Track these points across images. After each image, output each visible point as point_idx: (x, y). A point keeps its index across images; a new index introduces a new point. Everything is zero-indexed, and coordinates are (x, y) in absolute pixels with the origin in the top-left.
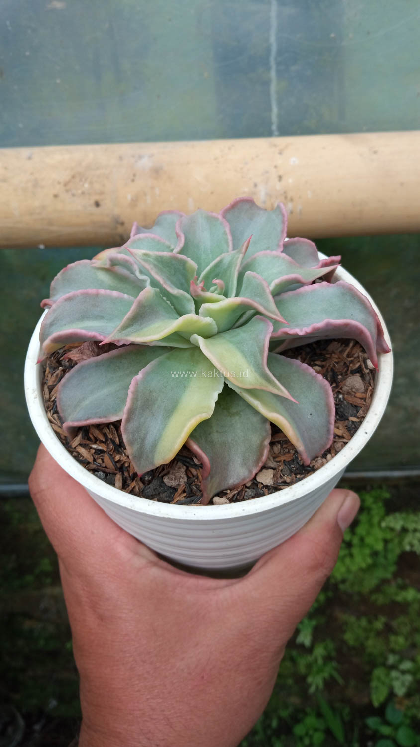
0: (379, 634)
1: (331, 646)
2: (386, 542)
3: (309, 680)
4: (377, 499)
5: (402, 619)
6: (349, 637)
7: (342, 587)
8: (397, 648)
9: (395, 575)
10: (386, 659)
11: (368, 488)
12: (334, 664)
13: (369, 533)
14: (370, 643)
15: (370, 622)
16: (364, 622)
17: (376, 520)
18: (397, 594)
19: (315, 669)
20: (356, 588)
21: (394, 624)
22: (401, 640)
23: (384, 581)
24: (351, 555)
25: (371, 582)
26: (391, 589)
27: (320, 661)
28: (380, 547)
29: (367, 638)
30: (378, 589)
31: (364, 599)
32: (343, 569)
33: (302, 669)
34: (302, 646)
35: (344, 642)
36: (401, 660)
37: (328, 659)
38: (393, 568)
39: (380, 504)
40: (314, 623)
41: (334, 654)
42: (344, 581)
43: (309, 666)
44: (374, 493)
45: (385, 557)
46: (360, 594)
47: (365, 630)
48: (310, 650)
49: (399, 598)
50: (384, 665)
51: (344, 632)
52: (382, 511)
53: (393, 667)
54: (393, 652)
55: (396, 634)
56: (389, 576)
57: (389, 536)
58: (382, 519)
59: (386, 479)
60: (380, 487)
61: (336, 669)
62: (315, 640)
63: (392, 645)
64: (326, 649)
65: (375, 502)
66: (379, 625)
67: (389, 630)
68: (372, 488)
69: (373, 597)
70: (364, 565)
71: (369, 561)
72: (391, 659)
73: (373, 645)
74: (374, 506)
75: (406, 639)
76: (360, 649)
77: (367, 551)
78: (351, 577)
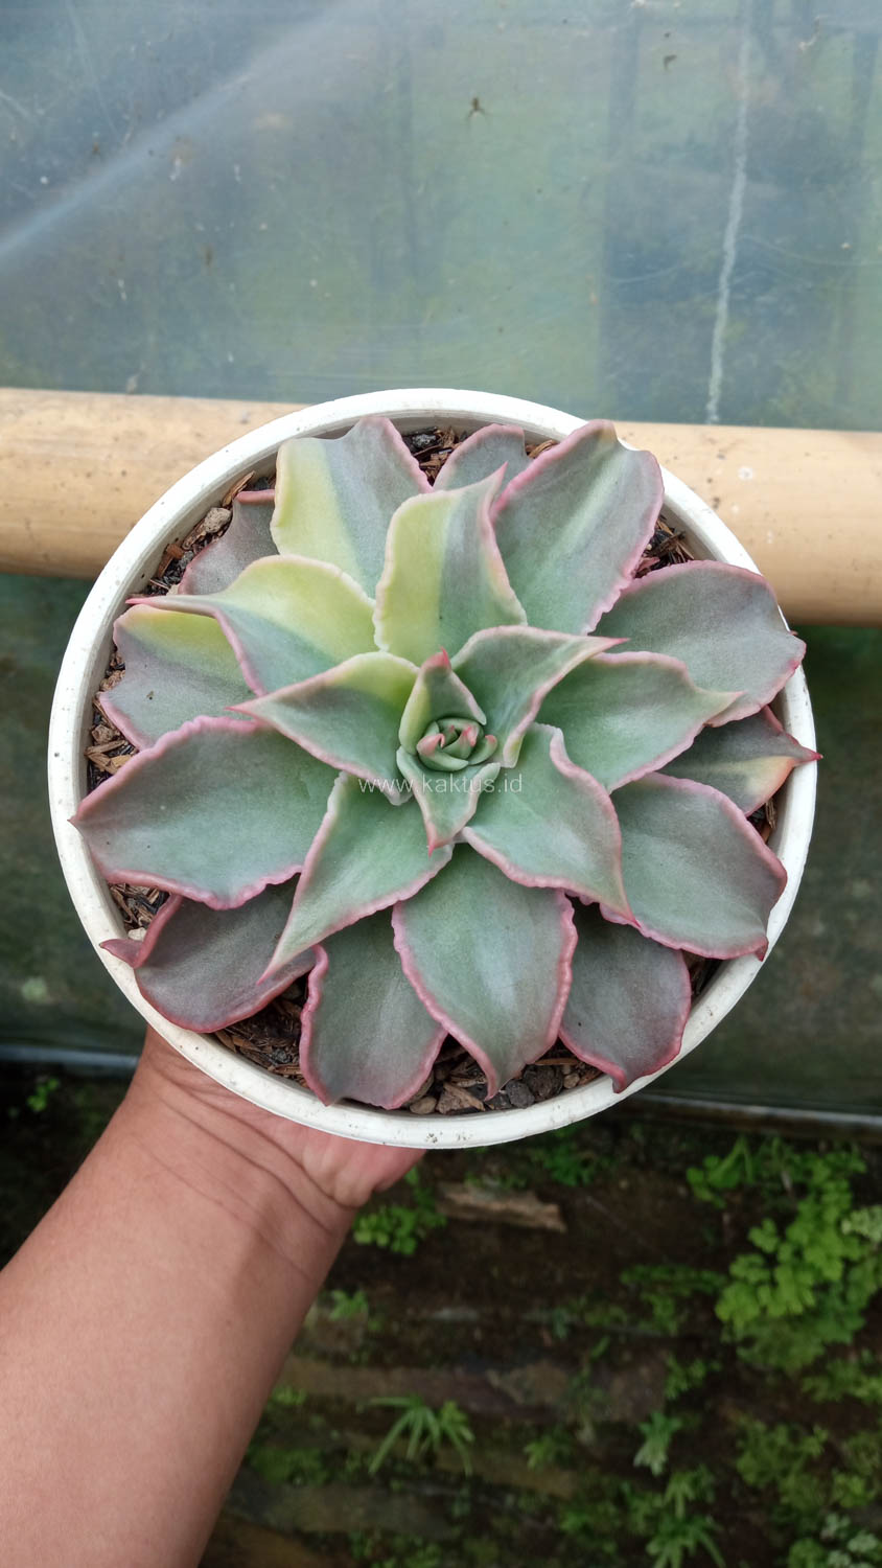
0: (811, 1465)
1: (707, 1479)
2: (848, 1264)
3: (652, 1548)
4: (837, 1171)
5: (863, 1438)
6: (746, 1464)
7: (742, 1353)
8: (847, 1503)
9: (860, 1339)
10: (822, 1524)
11: (823, 1146)
12: (709, 1521)
13: (813, 1242)
14: (790, 1482)
15: (794, 1437)
16: (781, 1436)
17: (831, 1215)
18: (858, 1384)
19: (666, 1526)
20: (773, 1360)
21: (846, 1447)
22: (857, 1485)
23: (835, 1350)
24: (773, 1284)
25: (806, 1350)
26: (847, 1371)
27: (680, 1510)
28: (834, 1273)
29: (785, 1473)
30: (818, 1368)
31: (787, 1385)
32: (753, 1311)
33: (639, 1524)
34: (646, 1470)
35: (736, 1475)
36: (853, 1531)
37: (696, 1507)
38: (857, 1323)
39: (845, 1185)
40: (676, 1424)
41: (710, 1498)
42: (748, 1342)
43: (653, 1519)
44: (831, 1157)
45: (843, 1297)
46: (779, 1371)
47: (783, 1454)
48: (660, 1484)
49: (861, 1393)
50: (815, 1536)
51: (739, 1453)
52: (847, 1198)
53: (834, 1544)
54: (836, 1508)
55: (847, 1470)
56: (847, 1339)
57: (855, 1253)
58: (846, 1214)
59: (860, 1131)
60: (847, 1148)
61: (710, 1532)
62: (673, 1463)
63: (837, 1495)
64: (695, 1483)
65: (831, 1178)
66: (813, 1446)
67: (832, 1460)
68: (830, 1148)
69: (808, 1384)
70: (797, 1308)
71: (810, 1300)
72: (833, 1525)
73: (796, 1489)
74: (831, 1186)
75: (869, 1486)
76: (767, 1495)
77: (808, 1279)
78: (765, 1333)
